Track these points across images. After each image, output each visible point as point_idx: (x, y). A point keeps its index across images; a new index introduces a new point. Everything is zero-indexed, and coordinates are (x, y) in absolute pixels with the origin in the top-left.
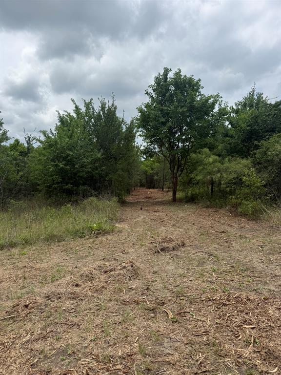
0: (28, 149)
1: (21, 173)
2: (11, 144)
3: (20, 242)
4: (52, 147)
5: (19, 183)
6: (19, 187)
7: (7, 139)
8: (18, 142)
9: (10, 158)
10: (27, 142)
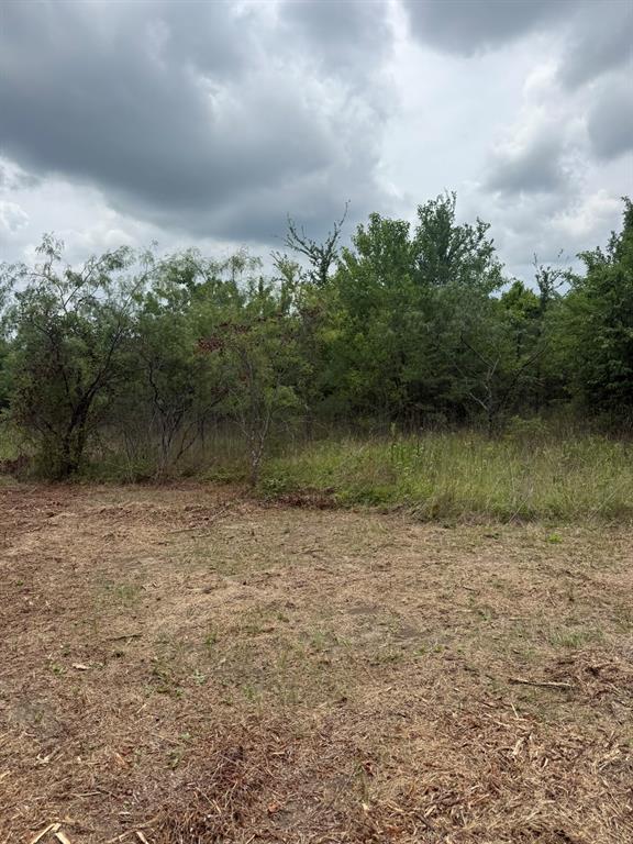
0: (544, 300)
1: (526, 358)
2: (504, 295)
3: (542, 512)
4: (608, 291)
5: (521, 378)
6: (520, 387)
7: (500, 283)
8: (521, 289)
9: (507, 325)
10: (541, 286)
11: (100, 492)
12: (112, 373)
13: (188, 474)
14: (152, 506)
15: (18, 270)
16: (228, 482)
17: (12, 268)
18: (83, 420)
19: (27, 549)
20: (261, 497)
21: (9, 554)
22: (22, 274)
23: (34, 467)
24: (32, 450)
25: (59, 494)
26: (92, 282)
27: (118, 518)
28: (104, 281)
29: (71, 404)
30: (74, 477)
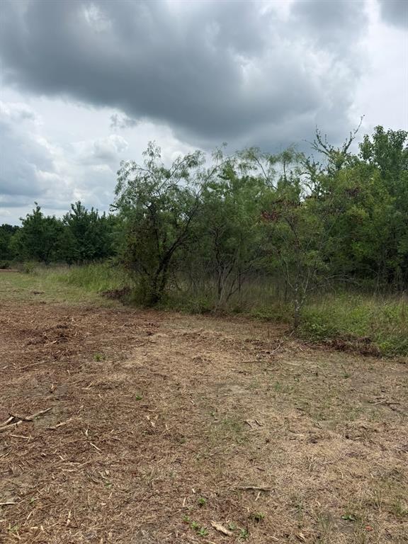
11: (178, 318)
12: (186, 236)
13: (237, 311)
14: (221, 335)
15: (131, 166)
16: (269, 320)
17: (127, 165)
18: (166, 267)
19: (139, 363)
20: (305, 338)
21: (126, 366)
22: (133, 169)
23: (133, 296)
24: (132, 285)
25: (151, 317)
26: (176, 176)
27: (198, 341)
28: (185, 175)
29: (159, 256)
30: (159, 305)
